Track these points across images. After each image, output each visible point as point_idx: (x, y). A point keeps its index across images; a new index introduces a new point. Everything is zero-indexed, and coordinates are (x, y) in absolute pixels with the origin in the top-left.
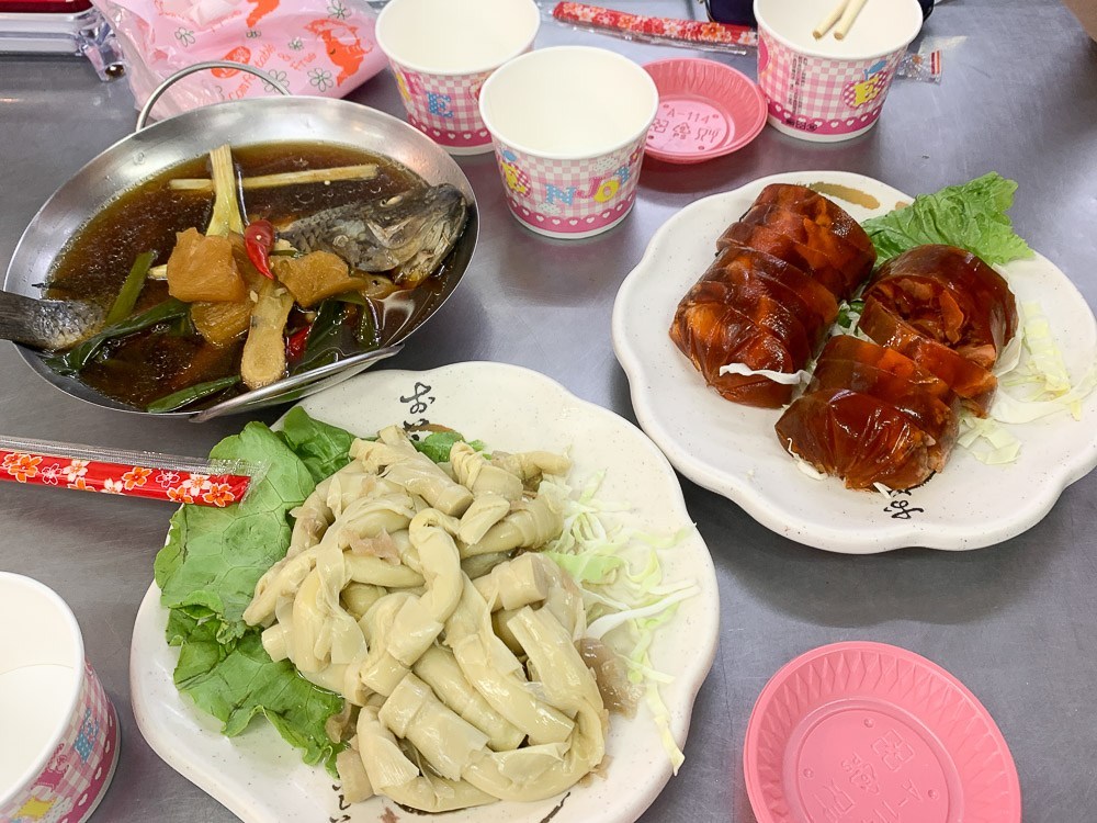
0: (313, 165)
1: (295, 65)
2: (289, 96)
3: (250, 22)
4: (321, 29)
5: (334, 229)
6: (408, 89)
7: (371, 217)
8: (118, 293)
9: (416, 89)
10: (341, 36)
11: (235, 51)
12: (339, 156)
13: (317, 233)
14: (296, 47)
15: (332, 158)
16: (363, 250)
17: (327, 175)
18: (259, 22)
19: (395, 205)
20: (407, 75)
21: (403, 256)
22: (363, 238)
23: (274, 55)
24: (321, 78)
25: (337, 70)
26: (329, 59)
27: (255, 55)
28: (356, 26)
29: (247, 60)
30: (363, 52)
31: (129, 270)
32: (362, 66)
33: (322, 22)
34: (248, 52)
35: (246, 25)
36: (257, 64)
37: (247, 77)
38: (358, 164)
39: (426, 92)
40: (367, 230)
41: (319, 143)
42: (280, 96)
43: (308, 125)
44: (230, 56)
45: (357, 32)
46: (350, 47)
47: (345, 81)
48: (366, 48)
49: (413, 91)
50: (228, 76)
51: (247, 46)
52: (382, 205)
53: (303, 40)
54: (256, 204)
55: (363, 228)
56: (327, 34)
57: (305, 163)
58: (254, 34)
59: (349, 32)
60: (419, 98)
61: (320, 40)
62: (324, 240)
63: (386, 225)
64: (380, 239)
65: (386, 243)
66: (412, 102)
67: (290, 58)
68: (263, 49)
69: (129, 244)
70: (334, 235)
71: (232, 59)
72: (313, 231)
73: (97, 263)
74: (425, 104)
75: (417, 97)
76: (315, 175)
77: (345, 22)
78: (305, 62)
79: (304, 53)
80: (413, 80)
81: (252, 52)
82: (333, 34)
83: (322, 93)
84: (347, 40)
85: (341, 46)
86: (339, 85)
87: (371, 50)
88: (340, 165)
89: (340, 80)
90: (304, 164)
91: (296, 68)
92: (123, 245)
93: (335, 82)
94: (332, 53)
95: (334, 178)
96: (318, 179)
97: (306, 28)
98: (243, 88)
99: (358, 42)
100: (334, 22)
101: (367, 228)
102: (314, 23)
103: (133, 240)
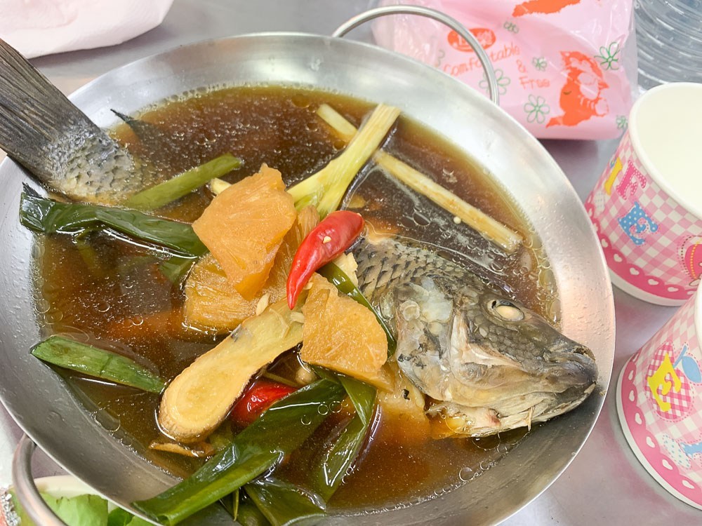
0: (459, 190)
1: (525, 80)
2: (495, 105)
3: (518, 12)
4: (575, 63)
5: (416, 287)
6: (617, 182)
7: (466, 312)
8: (169, 178)
9: (628, 191)
10: (586, 84)
11: (483, 31)
12: (492, 200)
13: (397, 275)
14: (538, 65)
15: (483, 196)
16: (424, 347)
17: (464, 211)
18: (527, 16)
19: (506, 322)
20: (631, 171)
21: (462, 398)
22: (436, 330)
23: (514, 58)
24: (537, 109)
25: (558, 112)
26: (558, 96)
27: (497, 47)
28: (609, 84)
29: (486, 47)
30: (594, 113)
31: (202, 163)
32: (583, 124)
33: (582, 58)
34: (494, 40)
35: (512, 11)
36: (492, 55)
37: (474, 61)
38: (503, 223)
39: (635, 201)
40: (449, 325)
41: (485, 172)
42: (486, 99)
43: (488, 146)
44: (475, 32)
45: (605, 90)
46: (586, 100)
47: (556, 127)
48: (599, 111)
49: (621, 189)
50: (460, 48)
51: (496, 34)
52: (490, 305)
53: (550, 63)
54: (372, 188)
55: (446, 317)
56: (575, 73)
57: (453, 180)
58: (512, 28)
59: (596, 85)
60: (622, 201)
61: (565, 74)
62: (396, 291)
63: (475, 339)
64: (454, 352)
65: (456, 363)
66: (608, 198)
67: (525, 70)
68: (509, 45)
69: (231, 136)
70: (409, 293)
71: (476, 35)
72: (395, 267)
73: (186, 132)
74: (622, 211)
75: (620, 198)
76: (452, 203)
77: (603, 72)
78: (535, 84)
79: (541, 75)
80: (633, 180)
81: (497, 43)
82: (580, 77)
83: (528, 124)
84: (588, 90)
85: (580, 93)
86: (548, 126)
87: (603, 116)
88: (485, 211)
89: (553, 122)
90: (451, 181)
91: (523, 83)
92: (223, 133)
93: (547, 121)
94: (565, 93)
95: (468, 221)
96: (451, 209)
97: (563, 54)
98: (462, 68)
99: (596, 101)
100: (593, 66)
101: (451, 322)
102: (574, 54)
103: (237, 136)
